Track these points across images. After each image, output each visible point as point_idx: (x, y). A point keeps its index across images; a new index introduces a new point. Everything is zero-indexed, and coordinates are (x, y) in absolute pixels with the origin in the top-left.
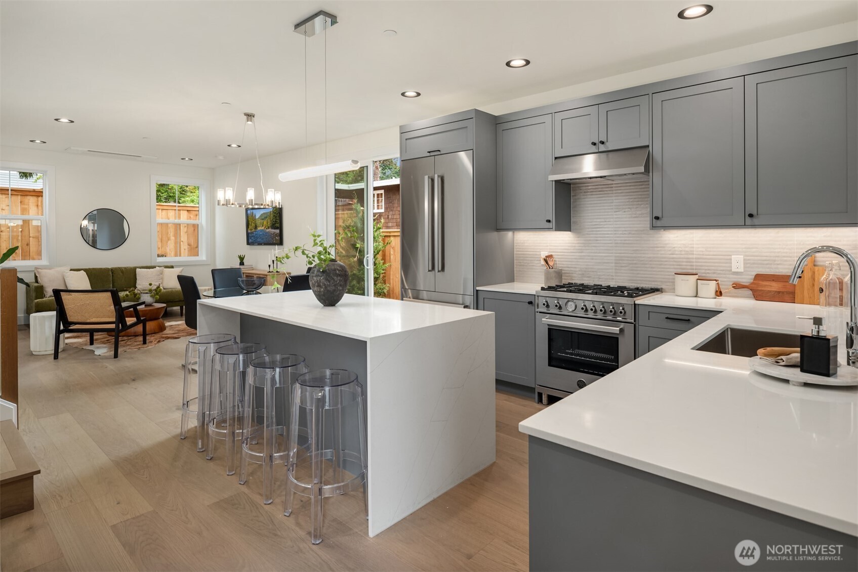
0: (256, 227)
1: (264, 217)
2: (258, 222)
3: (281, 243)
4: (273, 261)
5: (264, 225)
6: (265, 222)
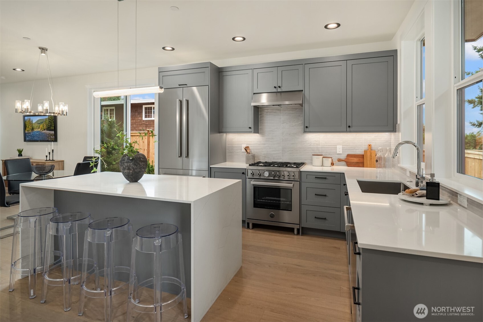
0: (33, 129)
1: (39, 123)
2: (35, 126)
3: (55, 140)
4: (49, 153)
5: (40, 128)
6: (41, 126)
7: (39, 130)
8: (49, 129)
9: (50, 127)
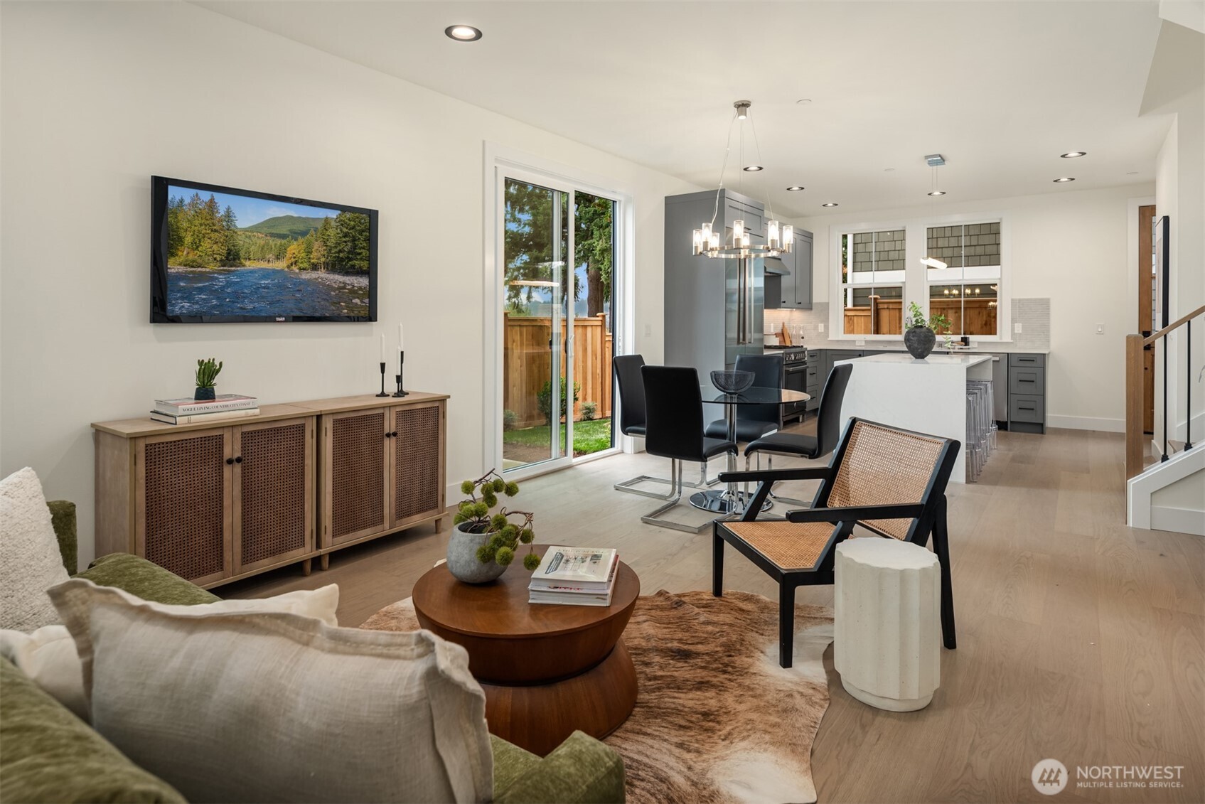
1: (283, 232)
5: (288, 255)
6: (294, 248)
7: (281, 265)
8: (339, 264)
9: (351, 259)
